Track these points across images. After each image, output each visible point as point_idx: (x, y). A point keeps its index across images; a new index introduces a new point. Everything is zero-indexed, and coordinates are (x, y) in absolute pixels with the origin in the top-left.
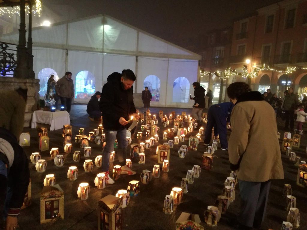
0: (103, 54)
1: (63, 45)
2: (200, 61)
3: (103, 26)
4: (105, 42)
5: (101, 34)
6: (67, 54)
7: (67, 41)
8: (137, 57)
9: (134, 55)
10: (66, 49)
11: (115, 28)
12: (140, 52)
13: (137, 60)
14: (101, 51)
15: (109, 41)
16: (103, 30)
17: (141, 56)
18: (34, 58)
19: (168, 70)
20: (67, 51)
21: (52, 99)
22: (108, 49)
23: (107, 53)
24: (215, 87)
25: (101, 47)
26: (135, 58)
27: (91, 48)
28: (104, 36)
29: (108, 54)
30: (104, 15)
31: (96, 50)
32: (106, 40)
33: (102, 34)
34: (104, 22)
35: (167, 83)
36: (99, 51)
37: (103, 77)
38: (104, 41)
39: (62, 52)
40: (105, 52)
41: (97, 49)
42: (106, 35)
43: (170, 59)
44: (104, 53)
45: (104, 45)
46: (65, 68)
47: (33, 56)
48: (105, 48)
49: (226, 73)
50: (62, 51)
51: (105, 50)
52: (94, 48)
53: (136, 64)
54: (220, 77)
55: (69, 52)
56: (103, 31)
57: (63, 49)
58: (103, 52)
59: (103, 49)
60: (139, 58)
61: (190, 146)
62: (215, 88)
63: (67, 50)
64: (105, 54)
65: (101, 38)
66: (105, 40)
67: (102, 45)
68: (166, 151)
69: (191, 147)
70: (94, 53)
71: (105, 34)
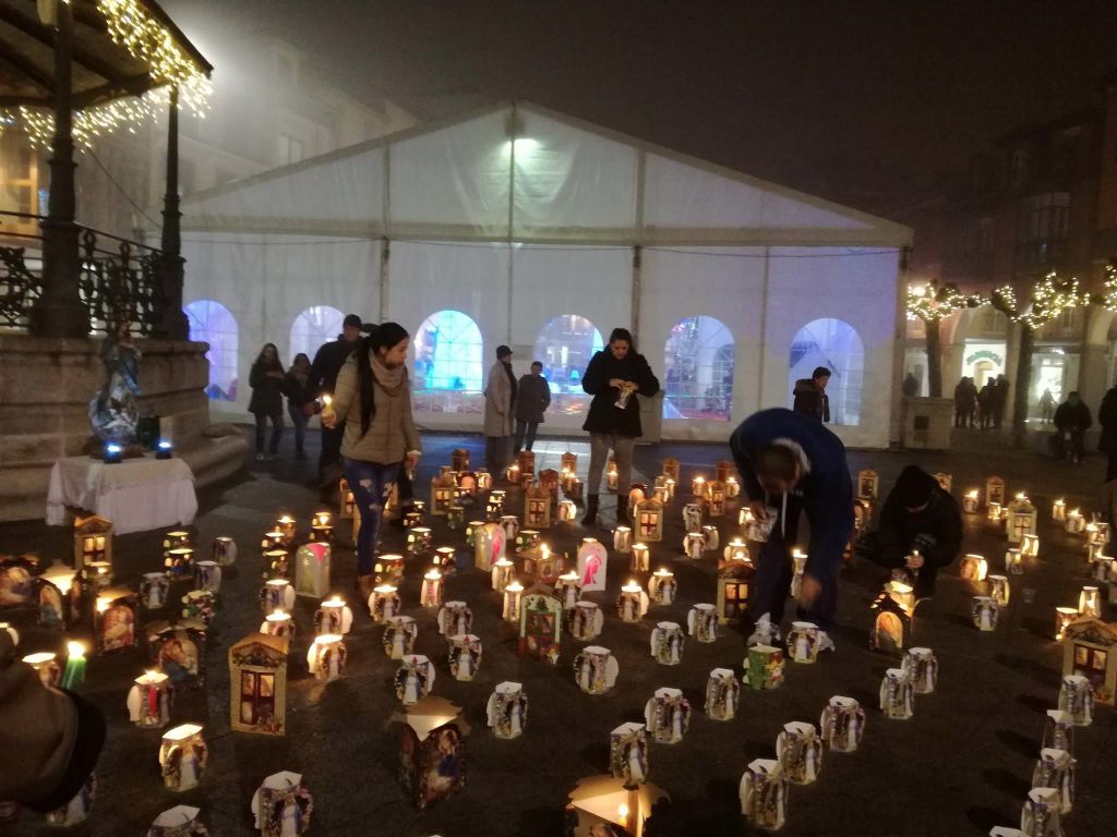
0: (511, 248)
1: (372, 224)
2: (905, 250)
3: (509, 144)
4: (516, 203)
5: (502, 171)
6: (386, 254)
7: (386, 208)
8: (638, 248)
9: (623, 243)
10: (383, 237)
11: (554, 146)
12: (652, 229)
13: (637, 262)
14: (506, 234)
15: (535, 195)
16: (509, 159)
17: (652, 243)
18: (186, 267)
19: (765, 293)
20: (387, 245)
21: (119, 412)
22: (527, 228)
23: (525, 241)
24: (1041, 360)
25: (505, 221)
26: (630, 254)
27: (470, 227)
28: (515, 179)
29: (530, 245)
30: (513, 104)
31: (488, 234)
32: (522, 193)
33: (508, 173)
34: (514, 130)
35: (762, 345)
36: (497, 235)
37: (509, 330)
38: (515, 197)
39: (367, 249)
40: (518, 240)
41: (490, 228)
42: (523, 176)
43: (775, 250)
44: (513, 244)
45: (515, 215)
46: (378, 306)
47: (183, 260)
48: (515, 223)
49: (1039, 298)
50: (367, 244)
51: (518, 233)
52: (480, 227)
53: (634, 275)
54: (1016, 314)
55: (393, 245)
56: (508, 163)
57: (373, 237)
58: (510, 239)
59: (510, 227)
60: (645, 253)
61: (526, 639)
62: (1040, 365)
63: (386, 239)
64: (519, 245)
65: (504, 189)
66: (518, 195)
67: (507, 213)
68: (269, 670)
69: (533, 644)
70: (482, 244)
71: (516, 172)
